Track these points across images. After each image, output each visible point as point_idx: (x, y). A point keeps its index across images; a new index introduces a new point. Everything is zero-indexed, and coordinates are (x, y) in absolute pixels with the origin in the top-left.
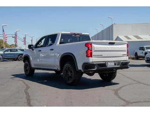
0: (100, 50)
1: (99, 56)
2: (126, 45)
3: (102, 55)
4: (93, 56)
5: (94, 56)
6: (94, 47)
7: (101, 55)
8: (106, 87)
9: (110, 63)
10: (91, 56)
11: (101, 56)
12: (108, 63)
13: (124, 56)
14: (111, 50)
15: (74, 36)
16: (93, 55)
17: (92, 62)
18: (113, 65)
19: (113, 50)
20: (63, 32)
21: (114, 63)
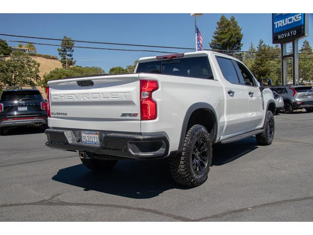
1: (62, 116)
3: (66, 114)
4: (51, 116)
5: (53, 116)
7: (64, 114)
9: (88, 135)
11: (65, 116)
12: (83, 135)
13: (128, 117)
14: (82, 100)
15: (165, 63)
16: (52, 114)
18: (96, 141)
19: (88, 100)
21: (97, 136)
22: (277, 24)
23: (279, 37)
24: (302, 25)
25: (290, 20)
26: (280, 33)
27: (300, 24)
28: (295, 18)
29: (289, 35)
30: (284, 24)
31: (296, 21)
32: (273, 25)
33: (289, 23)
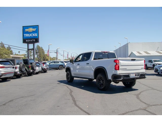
0: (125, 64)
1: (125, 69)
2: (144, 61)
4: (120, 69)
6: (120, 63)
8: (129, 92)
10: (118, 69)
12: (131, 75)
13: (142, 69)
14: (133, 64)
15: (104, 53)
17: (119, 74)
18: (134, 76)
20: (96, 51)
21: (135, 74)
22: (26, 35)
23: (27, 41)
24: (37, 38)
25: (32, 35)
26: (27, 39)
27: (36, 37)
28: (35, 35)
29: (31, 41)
30: (29, 36)
31: (35, 36)
32: (23, 35)
33: (31, 36)
